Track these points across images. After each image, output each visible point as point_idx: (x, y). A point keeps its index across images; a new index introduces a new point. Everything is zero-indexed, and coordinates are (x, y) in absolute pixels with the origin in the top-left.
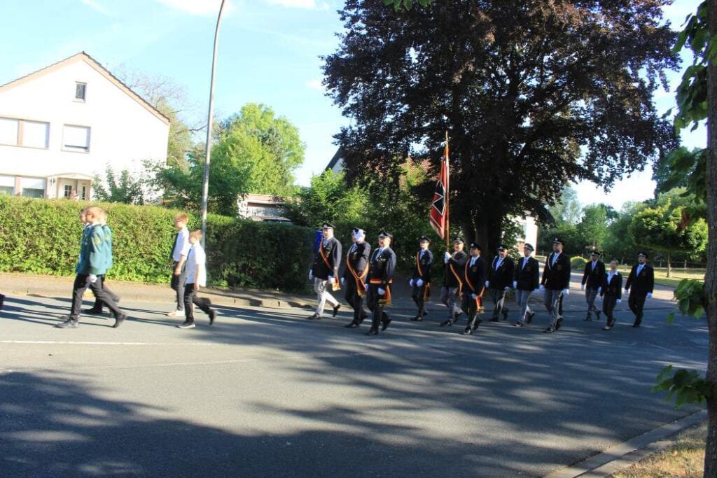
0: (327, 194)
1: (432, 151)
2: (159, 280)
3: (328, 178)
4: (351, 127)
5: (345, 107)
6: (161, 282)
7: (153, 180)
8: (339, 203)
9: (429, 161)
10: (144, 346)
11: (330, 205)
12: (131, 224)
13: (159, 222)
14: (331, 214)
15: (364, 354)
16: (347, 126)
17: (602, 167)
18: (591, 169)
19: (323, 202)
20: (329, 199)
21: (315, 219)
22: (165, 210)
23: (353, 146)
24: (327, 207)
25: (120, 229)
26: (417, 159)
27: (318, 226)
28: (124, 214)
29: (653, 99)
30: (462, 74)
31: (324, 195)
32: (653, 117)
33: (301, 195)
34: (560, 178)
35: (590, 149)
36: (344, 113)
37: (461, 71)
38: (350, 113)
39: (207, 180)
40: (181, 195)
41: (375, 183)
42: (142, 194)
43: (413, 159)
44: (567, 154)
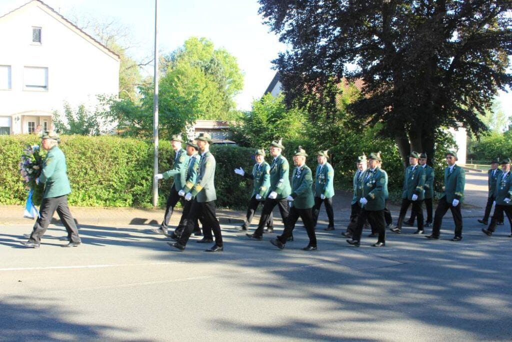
0: (268, 116)
1: (364, 71)
2: (118, 204)
3: (268, 101)
4: (288, 53)
5: (281, 33)
6: (120, 206)
7: (107, 113)
8: (279, 124)
9: (363, 80)
10: (108, 268)
11: (271, 126)
12: (89, 154)
13: (115, 151)
14: (272, 135)
16: (283, 51)
19: (264, 124)
20: (269, 121)
21: (258, 140)
22: (119, 139)
23: (292, 69)
24: (268, 128)
25: (80, 159)
26: (351, 78)
28: (83, 145)
31: (265, 117)
33: (244, 119)
34: (490, 88)
36: (281, 40)
38: (286, 38)
39: (157, 109)
40: (134, 125)
41: (313, 103)
42: (98, 126)
43: (348, 79)
44: (496, 64)
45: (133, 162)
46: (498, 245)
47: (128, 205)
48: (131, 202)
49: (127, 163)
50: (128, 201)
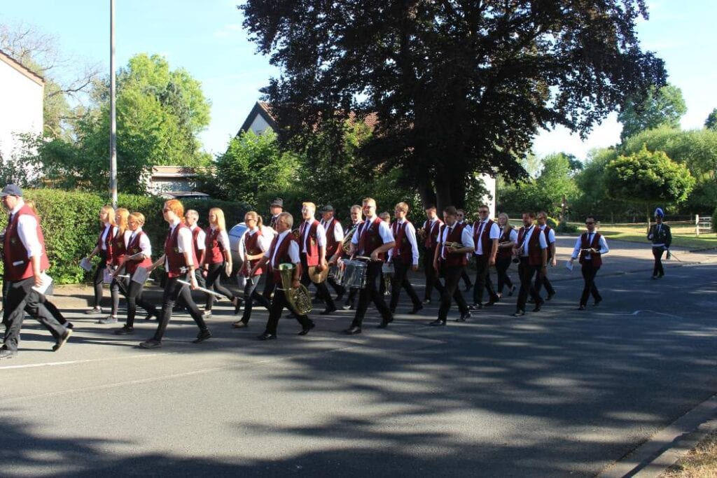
0: (250, 160)
1: (376, 103)
2: (64, 280)
3: (249, 141)
4: (282, 79)
5: (271, 53)
6: (67, 283)
7: (34, 158)
8: (265, 171)
9: (376, 115)
10: (76, 364)
11: (254, 174)
13: (59, 209)
15: (340, 350)
16: (277, 76)
17: (575, 109)
18: (563, 113)
19: (245, 171)
20: (252, 166)
21: (238, 192)
22: (62, 194)
23: (287, 101)
24: (250, 176)
26: (361, 112)
27: (241, 200)
29: (635, 29)
30: (418, 8)
31: (246, 161)
32: (635, 50)
33: (217, 164)
34: (528, 125)
35: (561, 90)
36: (272, 62)
37: (417, 4)
38: (278, 60)
40: (73, 173)
41: (313, 144)
42: (26, 175)
43: (357, 113)
44: (535, 97)
45: (84, 224)
46: (551, 315)
47: (77, 281)
48: (82, 278)
49: (76, 225)
50: (78, 275)
